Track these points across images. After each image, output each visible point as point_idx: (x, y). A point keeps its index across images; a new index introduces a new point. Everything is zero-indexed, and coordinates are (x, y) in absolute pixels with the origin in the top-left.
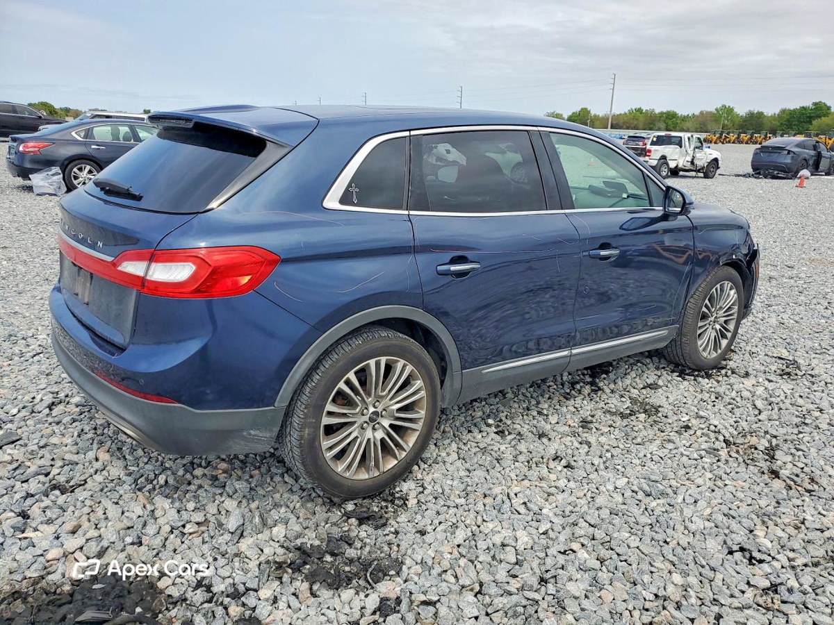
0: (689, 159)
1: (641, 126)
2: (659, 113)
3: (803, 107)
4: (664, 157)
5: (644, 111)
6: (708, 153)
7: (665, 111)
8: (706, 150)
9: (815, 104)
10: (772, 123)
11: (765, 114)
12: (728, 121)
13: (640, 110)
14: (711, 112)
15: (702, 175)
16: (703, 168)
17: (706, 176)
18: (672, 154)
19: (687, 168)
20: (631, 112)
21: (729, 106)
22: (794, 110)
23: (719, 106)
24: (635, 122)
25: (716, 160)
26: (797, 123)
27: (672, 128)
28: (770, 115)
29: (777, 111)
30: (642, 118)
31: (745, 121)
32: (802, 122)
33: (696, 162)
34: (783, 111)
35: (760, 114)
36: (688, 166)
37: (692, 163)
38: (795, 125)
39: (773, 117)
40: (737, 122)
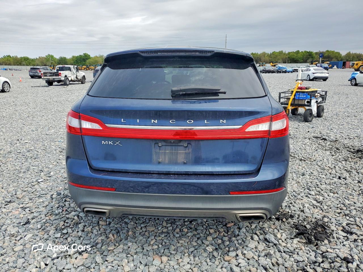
0: (75, 76)
1: (12, 63)
2: (20, 58)
3: (80, 55)
4: (66, 76)
5: (11, 57)
6: (81, 73)
7: (23, 56)
8: (80, 72)
9: (84, 54)
10: (70, 62)
11: (67, 58)
12: (52, 61)
13: (9, 56)
14: (44, 57)
15: (80, 82)
16: (80, 80)
17: (82, 83)
18: (68, 74)
19: (75, 80)
20: (5, 57)
21: (51, 55)
22: (78, 56)
23: (47, 55)
24: (9, 62)
25: (84, 76)
26: (80, 61)
27: (28, 65)
28: (69, 58)
29: (71, 57)
30: (12, 60)
31: (60, 61)
32: (81, 61)
33: (78, 77)
34: (73, 57)
35: (65, 58)
36: (76, 79)
37: (77, 78)
38: (79, 62)
39: (70, 59)
40: (56, 61)
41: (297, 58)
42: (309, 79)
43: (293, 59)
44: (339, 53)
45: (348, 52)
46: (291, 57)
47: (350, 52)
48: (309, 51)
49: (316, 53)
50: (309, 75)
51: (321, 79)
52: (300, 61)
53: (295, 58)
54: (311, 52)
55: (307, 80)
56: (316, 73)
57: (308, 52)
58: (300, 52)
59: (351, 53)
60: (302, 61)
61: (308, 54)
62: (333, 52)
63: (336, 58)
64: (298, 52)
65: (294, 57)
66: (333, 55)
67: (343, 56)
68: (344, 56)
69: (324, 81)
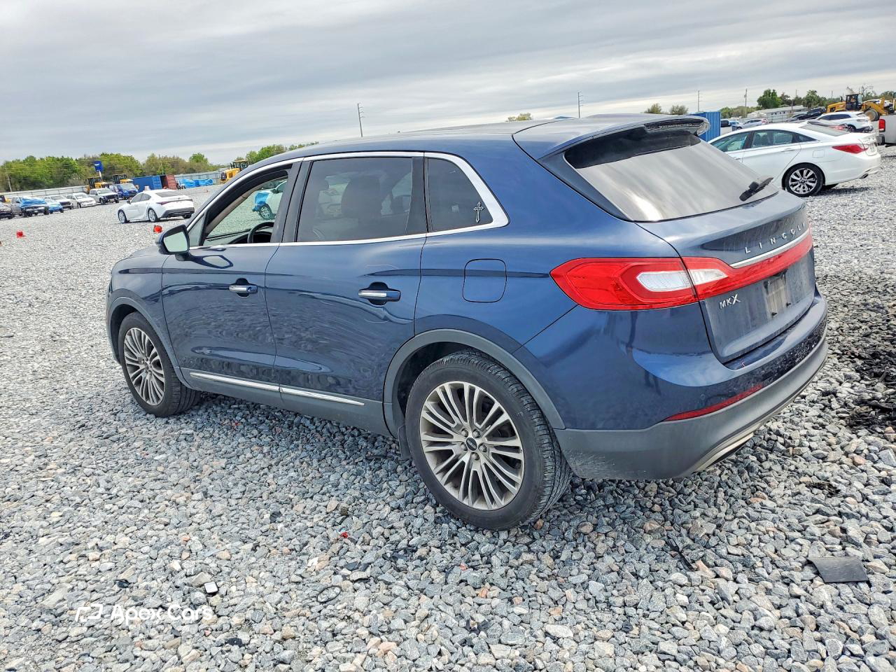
41: (36, 175)
42: (154, 217)
43: (25, 178)
44: (132, 159)
45: (150, 155)
46: (18, 176)
47: (153, 156)
48: (60, 157)
49: (80, 161)
50: (150, 209)
51: (178, 216)
52: (47, 183)
53: (29, 177)
54: (68, 159)
55: (149, 221)
56: (166, 203)
57: (58, 160)
58: (37, 159)
59: (157, 156)
60: (52, 182)
61: (60, 164)
62: (118, 156)
63: (130, 170)
64: (31, 161)
65: (27, 174)
66: (119, 164)
67: (142, 164)
68: (144, 165)
69: (186, 218)
